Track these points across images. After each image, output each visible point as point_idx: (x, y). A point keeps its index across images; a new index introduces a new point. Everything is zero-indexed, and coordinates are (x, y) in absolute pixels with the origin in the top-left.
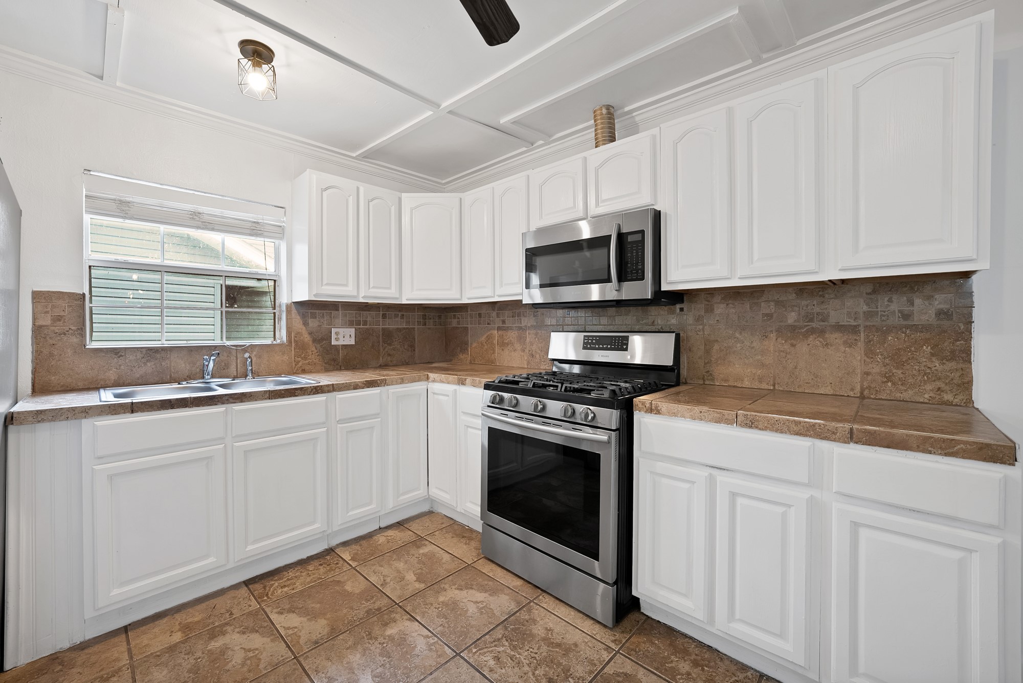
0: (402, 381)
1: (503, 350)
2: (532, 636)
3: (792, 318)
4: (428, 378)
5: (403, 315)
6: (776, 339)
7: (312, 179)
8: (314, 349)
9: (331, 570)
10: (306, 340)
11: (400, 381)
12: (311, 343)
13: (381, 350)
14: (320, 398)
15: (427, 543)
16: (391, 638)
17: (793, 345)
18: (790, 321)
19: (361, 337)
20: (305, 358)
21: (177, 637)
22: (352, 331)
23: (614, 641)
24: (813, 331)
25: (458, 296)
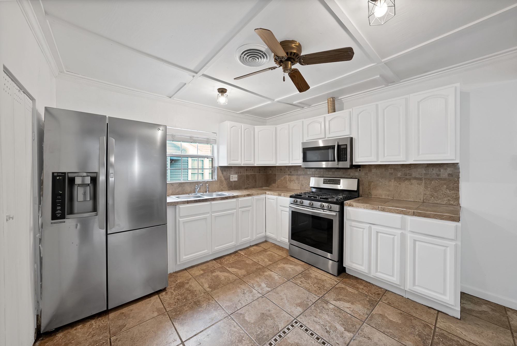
0: (258, 194)
1: (290, 183)
2: (311, 277)
3: (399, 174)
4: (266, 193)
5: (253, 169)
6: (394, 182)
7: (228, 124)
8: (225, 182)
9: (239, 257)
10: (223, 179)
11: (257, 194)
12: (224, 180)
13: (246, 183)
14: (234, 200)
15: (268, 251)
16: (267, 275)
17: (400, 184)
18: (399, 176)
19: (239, 178)
20: (222, 186)
21: (202, 272)
22: (236, 176)
23: (338, 280)
24: (407, 179)
25: (275, 163)
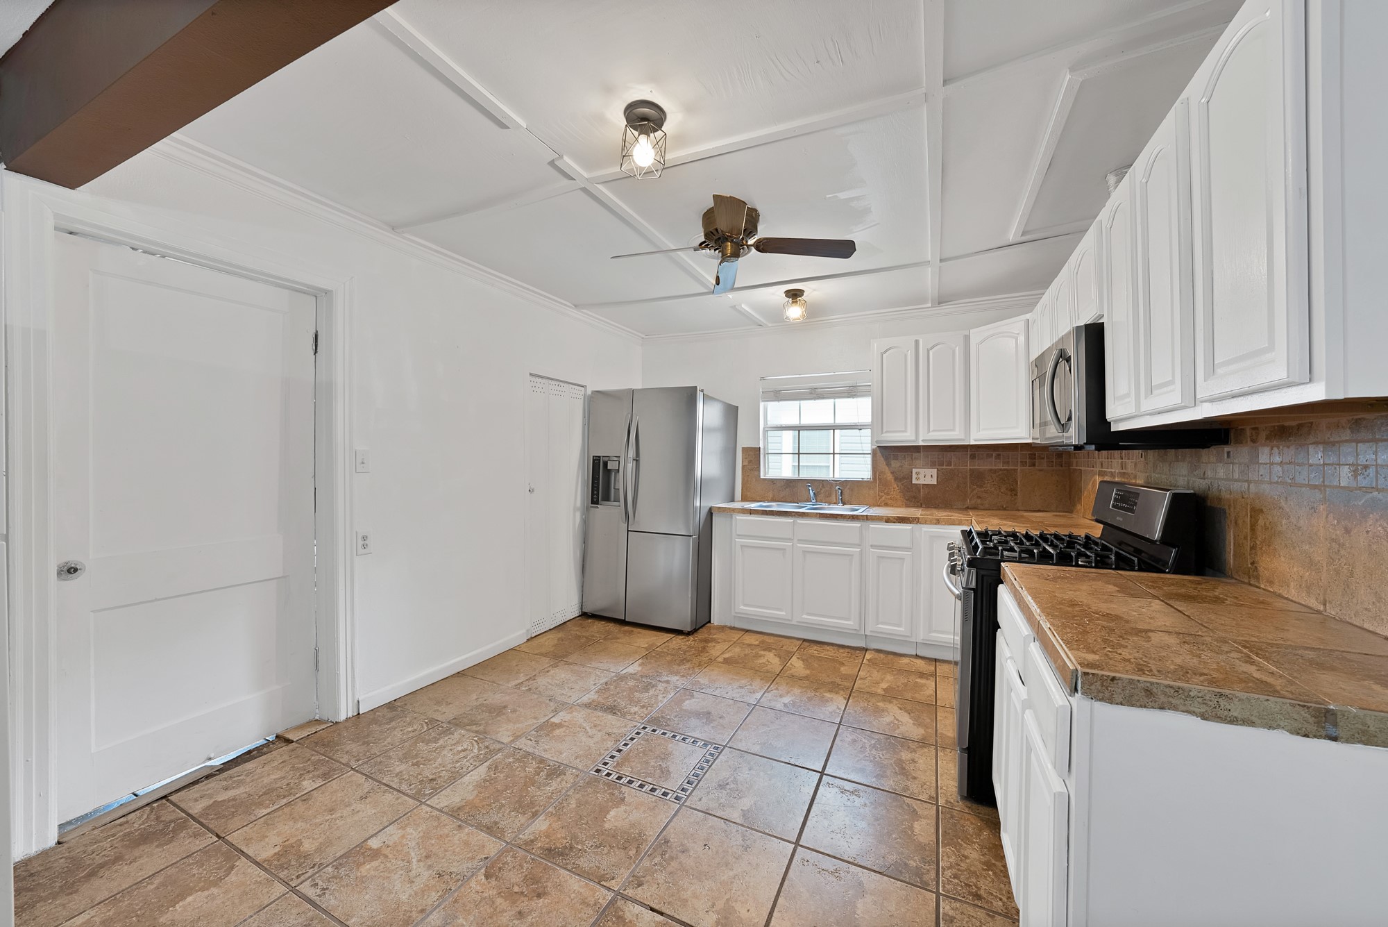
4: (970, 524)
8: (895, 486)
9: (849, 657)
10: (889, 478)
11: (935, 522)
12: (893, 481)
13: (969, 492)
14: (857, 525)
16: (823, 698)
17: (1348, 531)
19: (944, 477)
20: (888, 494)
22: (934, 472)
